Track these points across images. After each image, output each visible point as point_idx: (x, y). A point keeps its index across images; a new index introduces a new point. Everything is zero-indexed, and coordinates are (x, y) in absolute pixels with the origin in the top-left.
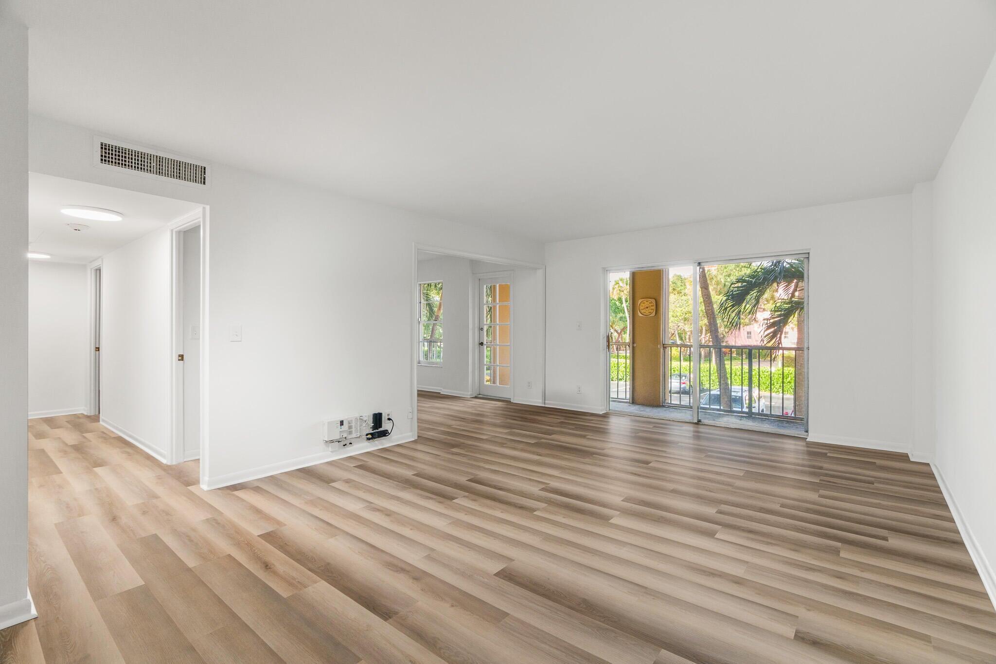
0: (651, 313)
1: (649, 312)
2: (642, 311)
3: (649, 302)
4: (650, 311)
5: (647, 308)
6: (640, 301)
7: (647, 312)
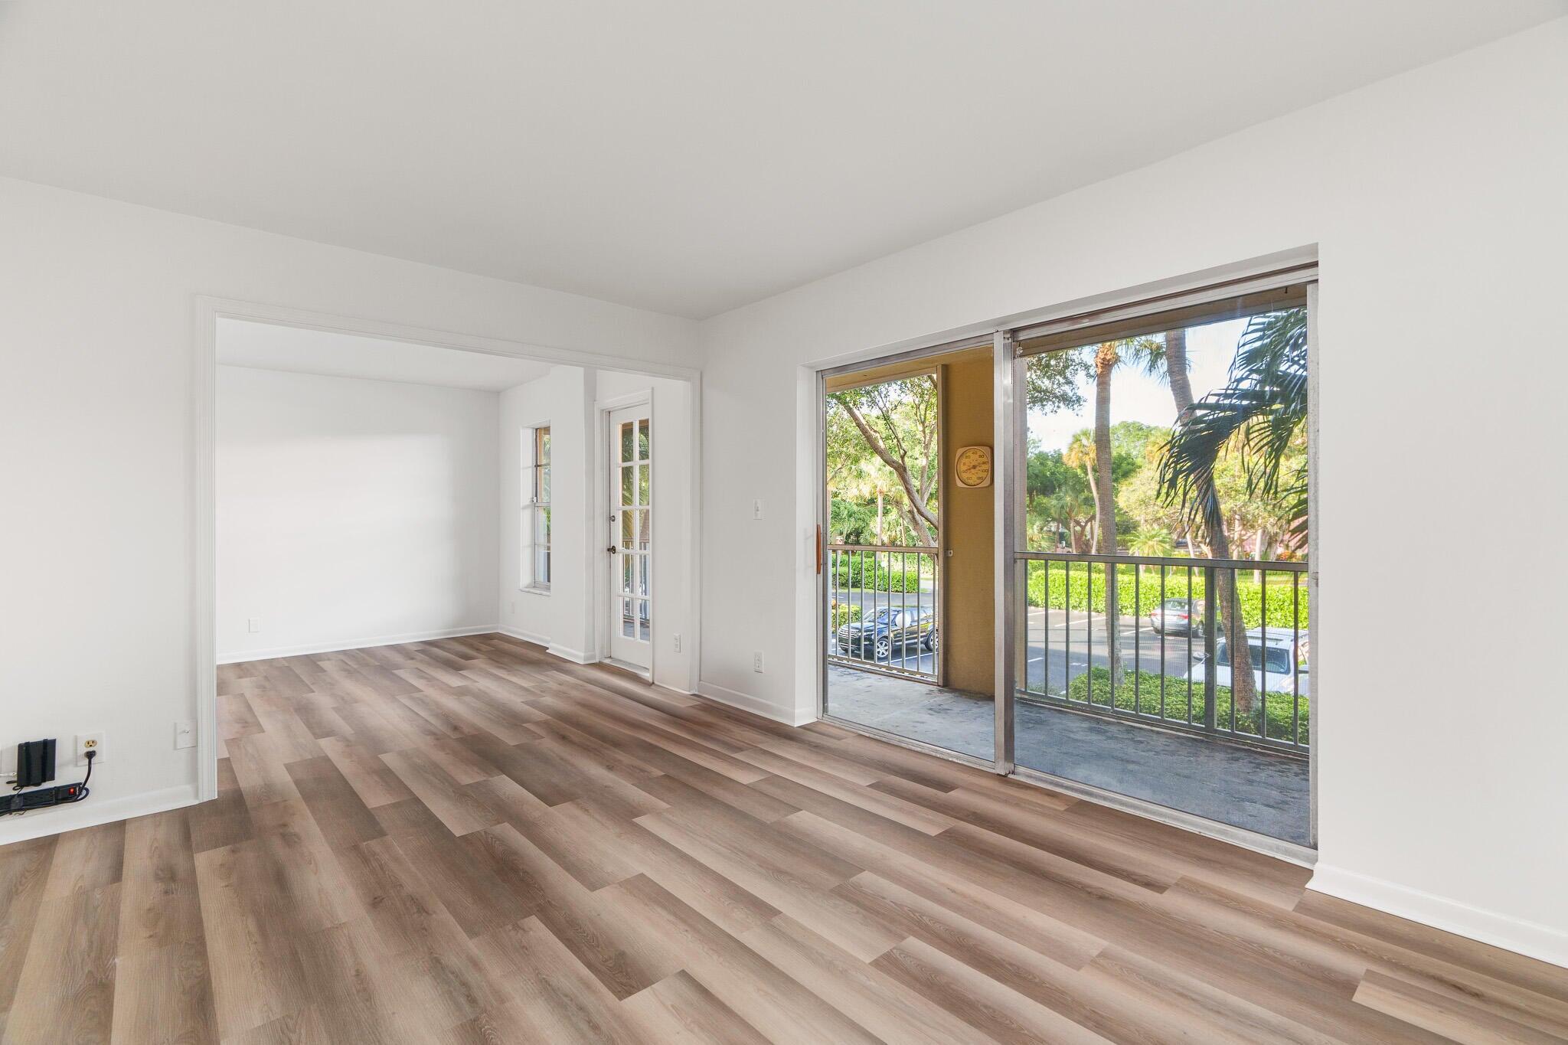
0: (982, 479)
1: (979, 478)
2: (965, 476)
3: (979, 453)
4: (981, 475)
5: (974, 467)
6: (960, 451)
7: (974, 480)
